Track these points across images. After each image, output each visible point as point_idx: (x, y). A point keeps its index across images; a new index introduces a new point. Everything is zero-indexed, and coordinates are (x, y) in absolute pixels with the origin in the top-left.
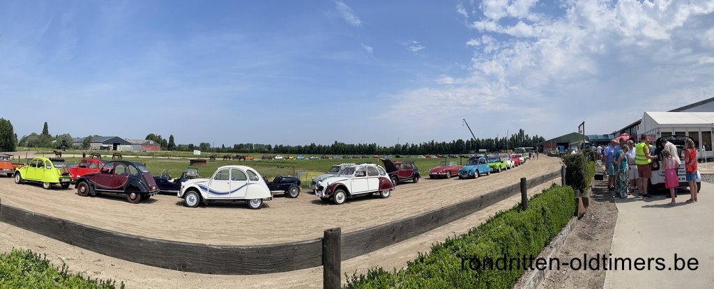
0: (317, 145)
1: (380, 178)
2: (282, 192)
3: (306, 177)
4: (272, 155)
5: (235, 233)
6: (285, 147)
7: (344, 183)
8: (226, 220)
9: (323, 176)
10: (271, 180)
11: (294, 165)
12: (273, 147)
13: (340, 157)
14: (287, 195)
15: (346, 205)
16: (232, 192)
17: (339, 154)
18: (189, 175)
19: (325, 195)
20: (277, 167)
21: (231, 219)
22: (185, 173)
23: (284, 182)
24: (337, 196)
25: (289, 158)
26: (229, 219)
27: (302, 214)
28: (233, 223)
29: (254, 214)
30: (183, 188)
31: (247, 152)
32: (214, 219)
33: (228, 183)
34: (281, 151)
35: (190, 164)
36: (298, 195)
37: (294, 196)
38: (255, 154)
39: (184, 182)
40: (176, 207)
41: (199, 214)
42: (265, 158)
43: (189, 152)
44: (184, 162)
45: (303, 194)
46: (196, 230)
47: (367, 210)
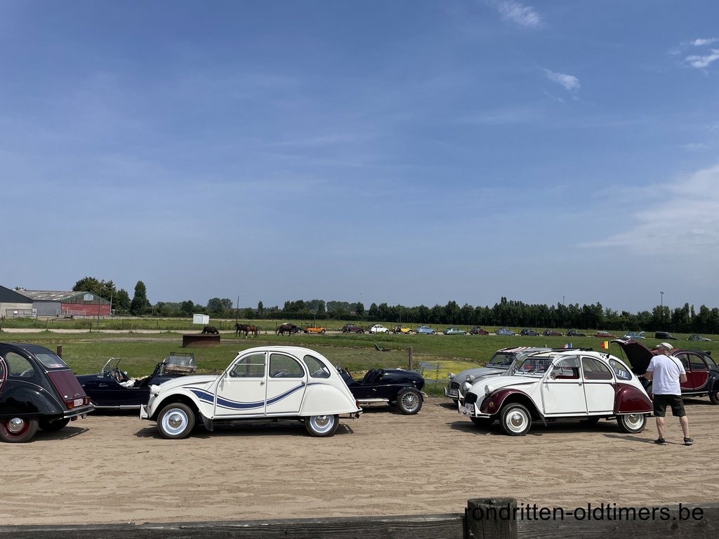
0: (461, 306)
1: (616, 386)
2: (383, 401)
3: (436, 371)
4: (365, 324)
5: (272, 487)
6: (393, 309)
7: (524, 389)
8: (252, 462)
9: (474, 370)
10: (360, 376)
11: (411, 346)
12: (367, 308)
13: (515, 332)
14: (394, 408)
15: (529, 437)
16: (269, 402)
17: (512, 324)
18: (172, 369)
19: (480, 413)
20: (373, 349)
21: (264, 458)
22: (165, 364)
23: (388, 381)
24: (509, 416)
25: (400, 331)
26: (261, 458)
27: (427, 450)
28: (268, 466)
29: (316, 447)
30: (154, 399)
31: (311, 317)
32: (225, 460)
33: (262, 383)
34: (383, 317)
35: (181, 344)
36: (419, 409)
37: (410, 410)
38: (330, 322)
39: (158, 385)
40: (135, 440)
41: (191, 451)
42: (350, 330)
43: (182, 319)
44: (168, 340)
45: (430, 408)
46: (178, 489)
47: (586, 456)
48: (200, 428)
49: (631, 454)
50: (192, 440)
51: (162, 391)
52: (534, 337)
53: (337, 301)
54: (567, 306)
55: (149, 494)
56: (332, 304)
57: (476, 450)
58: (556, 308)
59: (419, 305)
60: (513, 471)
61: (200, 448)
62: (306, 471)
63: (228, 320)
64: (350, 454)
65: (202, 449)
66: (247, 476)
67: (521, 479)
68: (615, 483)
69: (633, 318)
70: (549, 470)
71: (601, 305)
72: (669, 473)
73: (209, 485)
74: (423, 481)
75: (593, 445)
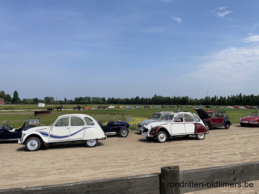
0: (141, 98)
1: (195, 124)
2: (114, 133)
3: (133, 121)
4: (106, 105)
5: (73, 167)
6: (116, 100)
7: (165, 126)
8: (65, 158)
9: (147, 121)
10: (105, 124)
11: (123, 113)
12: (107, 99)
13: (159, 106)
14: (118, 135)
15: (166, 143)
16: (71, 135)
17: (158, 104)
18: (31, 124)
19: (149, 135)
20: (110, 114)
21: (70, 156)
22: (28, 122)
23: (116, 125)
24: (159, 136)
25: (119, 107)
26: (68, 157)
27: (131, 150)
28: (71, 159)
29: (90, 151)
30: (23, 136)
31: (85, 103)
32: (54, 158)
33: (68, 128)
34: (113, 103)
35: (34, 115)
36: (127, 135)
37: (124, 136)
38: (93, 105)
39: (25, 131)
40: (16, 152)
41: (40, 155)
42: (100, 108)
43: (34, 105)
44: (28, 113)
45: (131, 135)
46: (35, 170)
47: (186, 149)
48: (43, 146)
49: (201, 147)
50: (40, 151)
51: (27, 133)
52: (166, 108)
53: (95, 97)
54: (177, 97)
55: (23, 173)
56: (94, 98)
57: (149, 149)
58: (173, 98)
59: (126, 98)
60: (162, 155)
61: (44, 154)
62: (86, 160)
63: (52, 105)
64: (103, 153)
65: (45, 155)
66: (63, 164)
67: (165, 158)
68: (197, 157)
69: (198, 101)
70: (174, 154)
71: (188, 97)
72: (214, 153)
73: (48, 168)
74: (130, 161)
75: (188, 145)
